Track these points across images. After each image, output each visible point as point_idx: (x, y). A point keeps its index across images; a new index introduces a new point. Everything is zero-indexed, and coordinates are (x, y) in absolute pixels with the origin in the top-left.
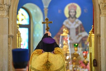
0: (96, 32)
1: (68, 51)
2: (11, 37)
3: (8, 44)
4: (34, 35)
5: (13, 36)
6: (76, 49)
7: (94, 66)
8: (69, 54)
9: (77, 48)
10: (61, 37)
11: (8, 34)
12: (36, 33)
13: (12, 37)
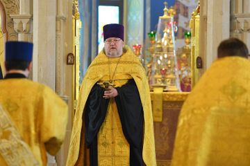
0: (202, 11)
1: (172, 44)
2: (62, 20)
3: (56, 30)
4: (129, 18)
5: (66, 19)
6: (187, 40)
7: (198, 68)
8: (173, 49)
9: (190, 39)
10: (160, 20)
11: (57, 14)
12: (131, 14)
13: (64, 19)
